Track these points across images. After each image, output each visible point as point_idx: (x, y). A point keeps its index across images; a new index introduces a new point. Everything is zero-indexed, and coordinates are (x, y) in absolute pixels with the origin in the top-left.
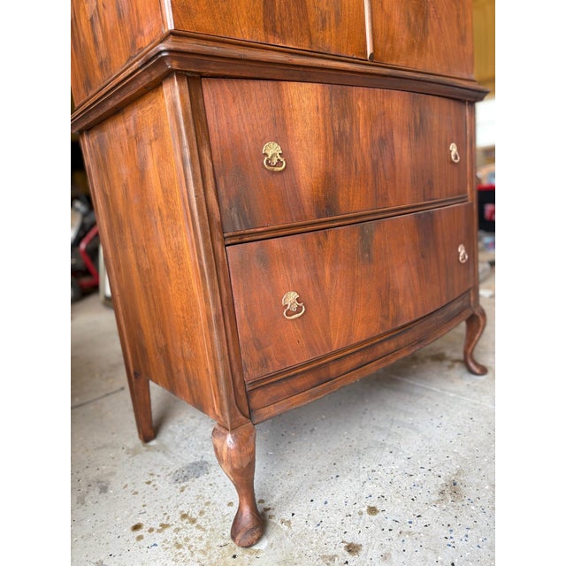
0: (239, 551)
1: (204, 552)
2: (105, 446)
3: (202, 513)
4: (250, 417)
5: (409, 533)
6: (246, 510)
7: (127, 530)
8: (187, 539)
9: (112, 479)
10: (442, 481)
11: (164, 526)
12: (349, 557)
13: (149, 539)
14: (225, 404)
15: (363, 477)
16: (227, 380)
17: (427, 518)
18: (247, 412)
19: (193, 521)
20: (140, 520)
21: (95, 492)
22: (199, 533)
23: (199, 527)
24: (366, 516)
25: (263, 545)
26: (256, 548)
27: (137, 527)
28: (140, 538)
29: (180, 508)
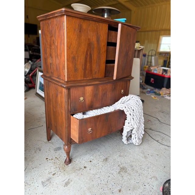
0: (65, 165)
1: (59, 165)
2: (39, 140)
3: (59, 158)
4: (71, 143)
5: (95, 166)
6: (68, 159)
7: (45, 159)
8: (56, 162)
9: (42, 148)
10: (105, 158)
11: (52, 159)
12: (84, 169)
13: (49, 161)
14: (66, 141)
15: (91, 155)
16: (67, 137)
17: (99, 164)
18: (70, 142)
19: (58, 159)
20: (47, 157)
21: (38, 151)
22: (59, 161)
23: (59, 160)
24: (89, 162)
25: (70, 165)
26: (69, 165)
27: (47, 159)
28: (47, 161)
29: (55, 156)
